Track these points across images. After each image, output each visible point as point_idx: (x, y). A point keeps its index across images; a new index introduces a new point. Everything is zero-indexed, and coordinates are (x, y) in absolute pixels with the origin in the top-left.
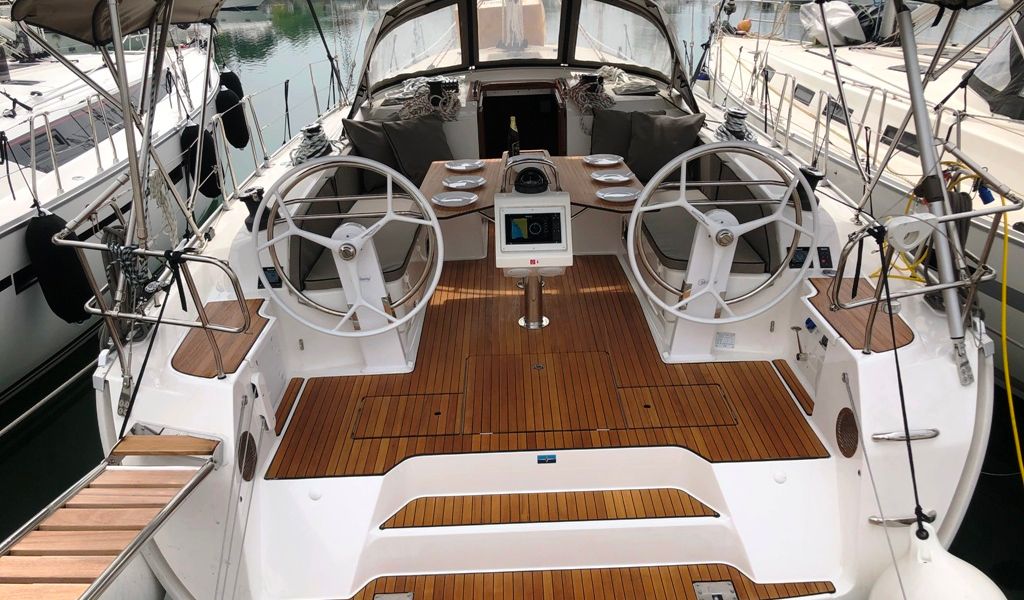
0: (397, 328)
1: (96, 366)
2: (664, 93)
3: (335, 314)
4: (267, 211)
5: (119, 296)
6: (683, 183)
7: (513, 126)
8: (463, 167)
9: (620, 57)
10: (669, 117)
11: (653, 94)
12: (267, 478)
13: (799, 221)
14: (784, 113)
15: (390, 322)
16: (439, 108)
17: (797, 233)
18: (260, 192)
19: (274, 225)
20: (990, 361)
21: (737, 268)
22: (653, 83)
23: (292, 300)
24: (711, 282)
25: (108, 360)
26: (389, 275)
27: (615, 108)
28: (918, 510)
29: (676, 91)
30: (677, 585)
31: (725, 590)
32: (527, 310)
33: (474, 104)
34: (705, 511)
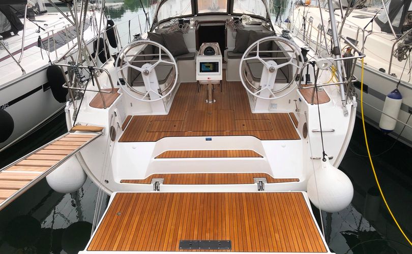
0: (162, 99)
1: (65, 106)
2: (264, 24)
3: (142, 94)
5: (73, 82)
10: (264, 32)
11: (260, 25)
12: (119, 142)
13: (298, 65)
15: (160, 97)
16: (182, 29)
17: (298, 69)
18: (118, 53)
19: (123, 64)
20: (355, 109)
21: (277, 81)
22: (261, 21)
23: (129, 89)
24: (268, 85)
25: (69, 105)
26: (160, 82)
27: (245, 29)
28: (324, 153)
29: (268, 24)
30: (248, 179)
31: (263, 180)
32: (208, 97)
33: (195, 27)
34: (259, 156)
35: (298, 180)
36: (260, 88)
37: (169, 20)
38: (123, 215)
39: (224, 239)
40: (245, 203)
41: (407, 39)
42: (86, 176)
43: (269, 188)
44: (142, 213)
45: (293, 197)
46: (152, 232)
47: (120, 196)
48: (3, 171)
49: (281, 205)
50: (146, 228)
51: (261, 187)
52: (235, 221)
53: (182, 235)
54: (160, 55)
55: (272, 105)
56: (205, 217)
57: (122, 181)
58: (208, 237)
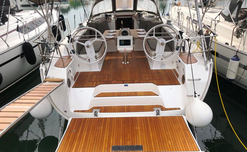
0: (98, 62)
1: (40, 67)
2: (155, 17)
3: (85, 59)
4: (72, 39)
5: (45, 52)
6: (154, 33)
7: (122, 23)
8: (112, 31)
9: (148, 10)
10: (156, 21)
11: (153, 17)
12: (72, 88)
13: (178, 41)
14: (182, 21)
15: (96, 61)
16: (107, 20)
17: (178, 43)
18: (71, 35)
19: (74, 41)
20: (212, 66)
21: (165, 50)
22: (153, 15)
23: (77, 56)
24: (160, 53)
25: (42, 66)
26: (96, 52)
27: (144, 20)
28: (195, 92)
29: (158, 17)
30: (150, 108)
31: (159, 109)
32: (124, 60)
33: (115, 19)
34: (156, 95)
35: (179, 109)
36: (155, 55)
37: (99, 15)
38: (77, 131)
39: (138, 144)
40: (149, 123)
41: (241, 25)
42: (53, 108)
43: (163, 114)
44: (88, 130)
45: (177, 119)
46: (95, 141)
47: (74, 120)
48: (6, 107)
49: (171, 124)
50: (91, 139)
51: (158, 114)
52: (144, 134)
53: (113, 143)
54: (96, 35)
55: (162, 64)
56: (126, 132)
57: (75, 111)
58: (129, 143)
